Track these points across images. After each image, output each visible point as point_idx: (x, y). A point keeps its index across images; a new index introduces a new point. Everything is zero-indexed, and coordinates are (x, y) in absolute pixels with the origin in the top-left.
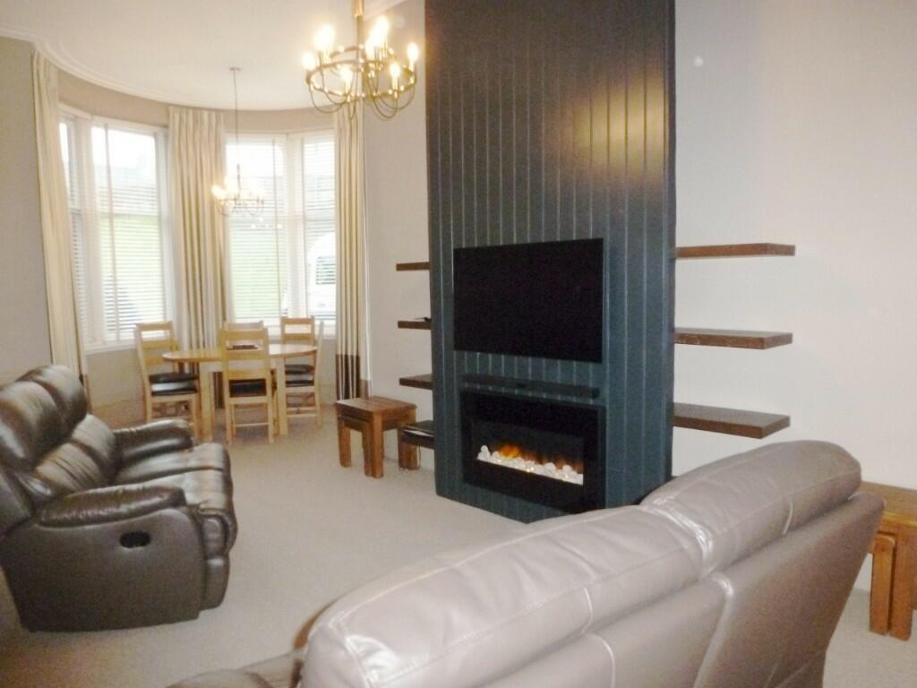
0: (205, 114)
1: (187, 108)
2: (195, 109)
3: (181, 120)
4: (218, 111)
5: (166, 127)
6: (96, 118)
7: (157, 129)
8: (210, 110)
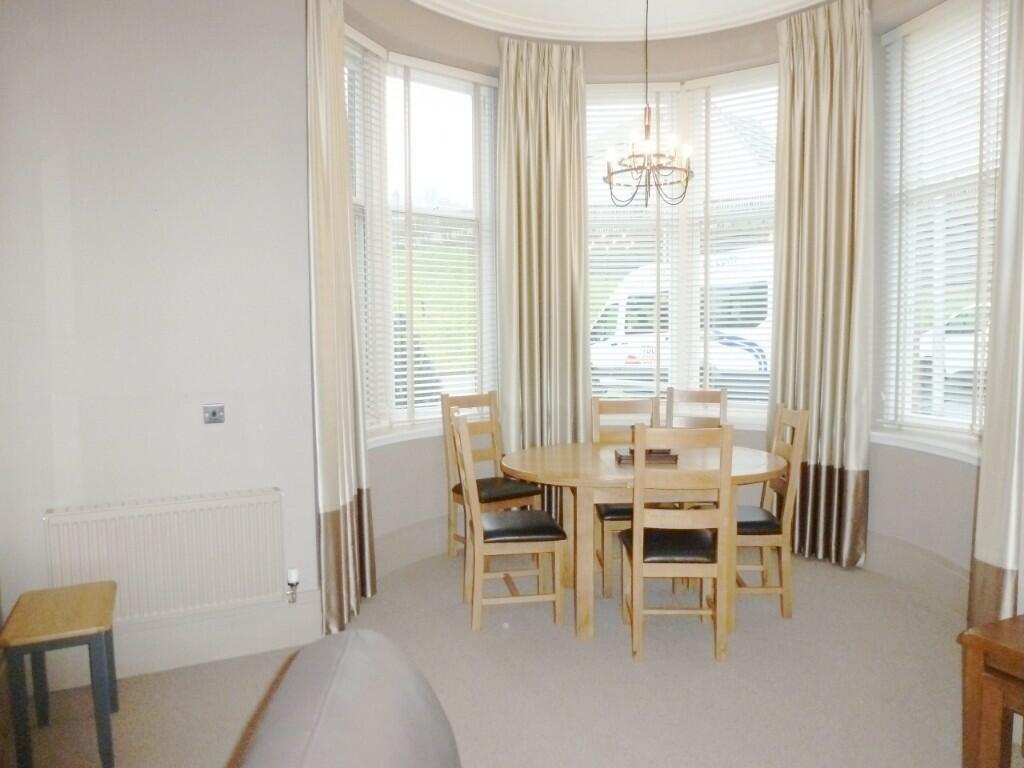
0: (556, 49)
1: (530, 40)
2: (540, 42)
3: (519, 58)
4: (576, 45)
5: (494, 73)
6: (394, 57)
7: (478, 78)
8: (563, 43)
